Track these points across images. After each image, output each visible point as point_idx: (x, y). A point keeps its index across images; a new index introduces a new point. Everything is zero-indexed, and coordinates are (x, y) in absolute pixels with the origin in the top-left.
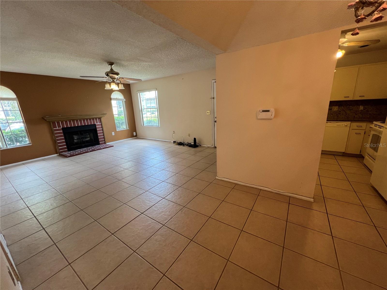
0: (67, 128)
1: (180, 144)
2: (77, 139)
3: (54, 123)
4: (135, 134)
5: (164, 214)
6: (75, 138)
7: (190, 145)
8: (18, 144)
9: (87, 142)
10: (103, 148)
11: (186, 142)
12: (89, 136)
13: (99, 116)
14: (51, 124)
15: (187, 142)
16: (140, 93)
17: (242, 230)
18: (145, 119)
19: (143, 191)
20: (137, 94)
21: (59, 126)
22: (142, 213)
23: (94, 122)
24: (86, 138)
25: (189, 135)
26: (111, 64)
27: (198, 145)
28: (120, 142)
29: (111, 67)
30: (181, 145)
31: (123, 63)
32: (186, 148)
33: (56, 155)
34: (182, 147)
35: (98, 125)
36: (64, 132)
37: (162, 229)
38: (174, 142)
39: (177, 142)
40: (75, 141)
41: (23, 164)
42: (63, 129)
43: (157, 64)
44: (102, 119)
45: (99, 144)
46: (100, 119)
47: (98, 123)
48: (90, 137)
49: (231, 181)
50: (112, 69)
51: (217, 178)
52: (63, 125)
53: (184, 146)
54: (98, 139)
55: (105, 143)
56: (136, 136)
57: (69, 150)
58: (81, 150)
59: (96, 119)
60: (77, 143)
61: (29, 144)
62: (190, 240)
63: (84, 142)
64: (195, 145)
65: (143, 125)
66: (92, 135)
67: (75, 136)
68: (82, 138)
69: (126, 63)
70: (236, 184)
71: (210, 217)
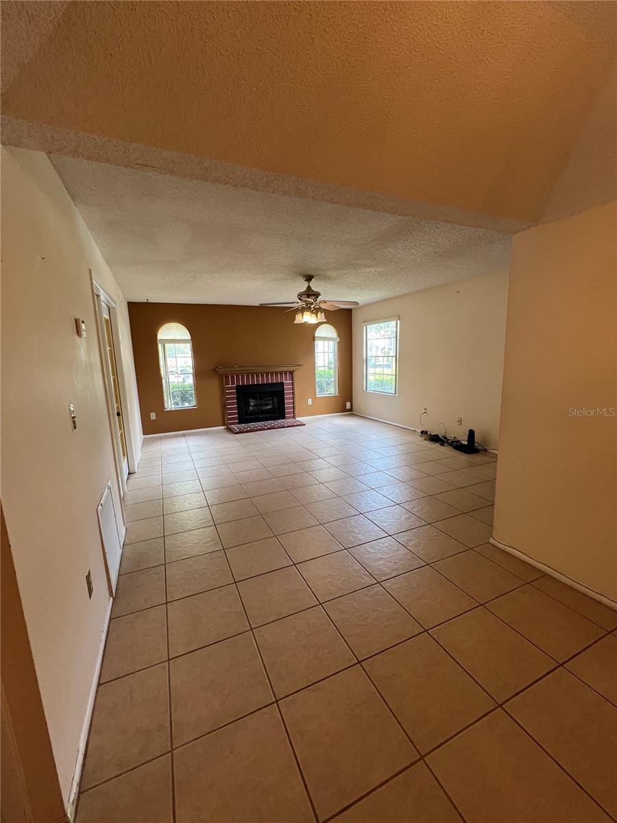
0: (243, 386)
1: (435, 439)
2: (254, 405)
3: (227, 377)
4: (348, 405)
5: (331, 582)
6: (252, 404)
7: (457, 446)
8: (187, 404)
9: (268, 411)
10: (288, 427)
11: (451, 436)
12: (271, 402)
13: (292, 369)
14: (223, 378)
15: (453, 436)
16: (368, 327)
17: (501, 706)
18: (371, 378)
19: (315, 522)
20: (362, 327)
21: (233, 383)
22: (294, 565)
23: (281, 378)
24: (267, 405)
25: (460, 421)
26: (309, 278)
27: (480, 448)
28: (319, 419)
29: (309, 284)
30: (437, 442)
31: (329, 273)
32: (446, 451)
33: (223, 427)
34: (437, 446)
35: (288, 384)
36: (237, 393)
37: (314, 610)
38: (422, 432)
39: (429, 433)
40: (251, 408)
41: (184, 435)
42: (238, 387)
43: (392, 268)
44: (295, 374)
45: (284, 418)
46: (291, 373)
47: (287, 382)
48: (273, 403)
49: (528, 562)
50: (309, 287)
51: (492, 540)
52: (238, 381)
53: (442, 445)
54: (283, 409)
55: (294, 417)
56: (351, 410)
57: (240, 423)
58: (256, 424)
59: (286, 374)
60: (253, 413)
61: (195, 406)
62: (357, 660)
63: (262, 412)
64: (470, 446)
65: (366, 389)
66: (276, 400)
67: (251, 400)
68: (261, 405)
69: (334, 274)
70: (546, 574)
71: (426, 631)
